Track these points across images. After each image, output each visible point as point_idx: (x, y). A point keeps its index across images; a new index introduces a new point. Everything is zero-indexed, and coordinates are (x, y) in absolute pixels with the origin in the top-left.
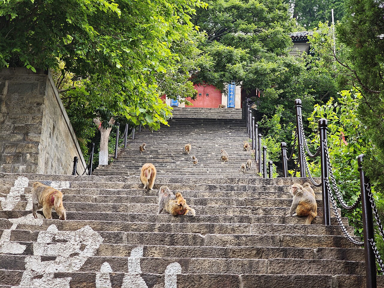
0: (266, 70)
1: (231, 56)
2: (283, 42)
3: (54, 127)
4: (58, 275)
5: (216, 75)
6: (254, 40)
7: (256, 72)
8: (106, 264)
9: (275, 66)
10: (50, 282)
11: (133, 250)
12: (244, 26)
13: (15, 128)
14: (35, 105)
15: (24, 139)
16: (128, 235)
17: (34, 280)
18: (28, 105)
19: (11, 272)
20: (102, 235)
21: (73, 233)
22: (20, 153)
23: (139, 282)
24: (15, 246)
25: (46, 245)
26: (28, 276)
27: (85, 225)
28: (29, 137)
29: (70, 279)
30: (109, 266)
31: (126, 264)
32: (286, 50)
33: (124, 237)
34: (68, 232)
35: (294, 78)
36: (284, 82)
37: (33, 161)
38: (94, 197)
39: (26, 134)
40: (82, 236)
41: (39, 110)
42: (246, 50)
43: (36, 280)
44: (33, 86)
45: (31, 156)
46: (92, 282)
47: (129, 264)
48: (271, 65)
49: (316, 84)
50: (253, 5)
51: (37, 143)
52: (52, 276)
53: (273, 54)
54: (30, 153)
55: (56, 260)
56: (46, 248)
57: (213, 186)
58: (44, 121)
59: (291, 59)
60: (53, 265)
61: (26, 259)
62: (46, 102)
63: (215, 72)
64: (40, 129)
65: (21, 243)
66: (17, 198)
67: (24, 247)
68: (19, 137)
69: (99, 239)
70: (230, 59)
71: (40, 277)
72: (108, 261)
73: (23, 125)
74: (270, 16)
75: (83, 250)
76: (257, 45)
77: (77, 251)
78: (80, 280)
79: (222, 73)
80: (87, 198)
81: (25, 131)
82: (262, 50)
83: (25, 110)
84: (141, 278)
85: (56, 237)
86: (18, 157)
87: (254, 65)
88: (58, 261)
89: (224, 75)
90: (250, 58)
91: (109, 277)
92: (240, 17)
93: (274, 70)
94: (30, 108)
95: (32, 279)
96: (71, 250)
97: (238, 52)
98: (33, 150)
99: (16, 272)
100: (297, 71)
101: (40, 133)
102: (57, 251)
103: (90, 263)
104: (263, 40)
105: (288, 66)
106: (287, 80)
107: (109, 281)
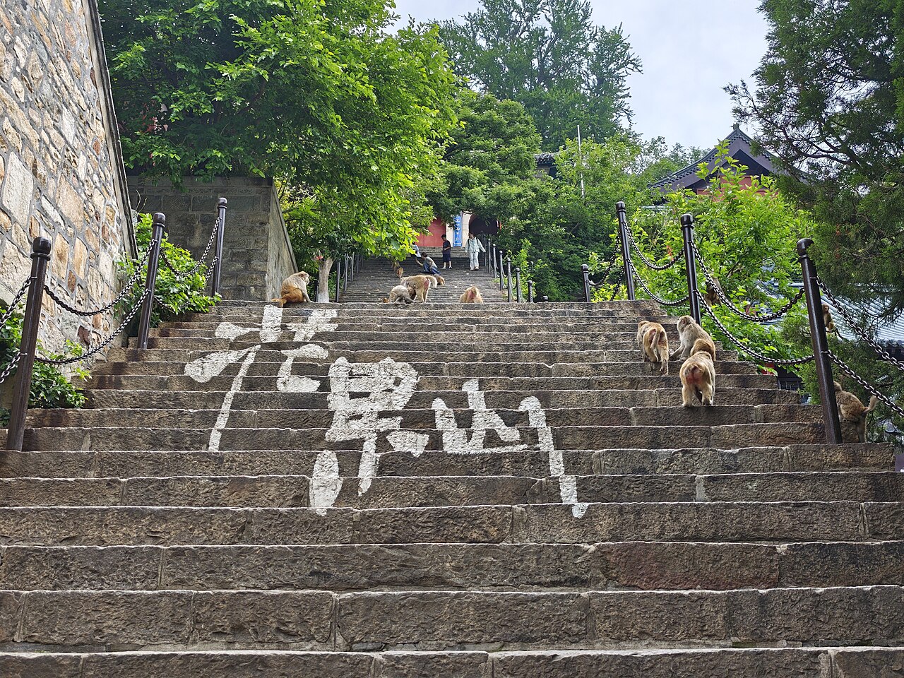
0: (510, 195)
1: (468, 178)
2: (527, 162)
3: (279, 255)
4: (382, 415)
5: (451, 201)
6: (493, 160)
7: (498, 198)
8: (438, 400)
9: (521, 190)
10: (373, 424)
11: (465, 384)
12: (480, 143)
13: (234, 254)
14: (258, 224)
15: (246, 269)
16: (450, 367)
17: (351, 422)
18: (249, 225)
19: (316, 412)
20: (415, 367)
21: (376, 366)
22: (242, 286)
23: (495, 421)
24: (304, 382)
25: (348, 380)
26: (341, 416)
27: (385, 357)
28: (252, 266)
29: (399, 418)
30: (443, 403)
31: (466, 400)
32: (530, 172)
33: (445, 369)
34: (369, 364)
35: (540, 206)
36: (528, 212)
37: (259, 296)
38: (379, 326)
39: (249, 262)
40: (388, 370)
41: (263, 231)
42: (485, 171)
43: (354, 421)
44: (254, 201)
45: (256, 289)
46: (431, 422)
47: (469, 400)
48: (515, 190)
49: (565, 213)
50: (489, 117)
51: (264, 273)
52: (375, 415)
53: (516, 177)
54: (255, 286)
55: (370, 397)
56: (348, 383)
57: (524, 312)
58: (270, 245)
59: (536, 182)
60: (366, 403)
61: (328, 396)
62: (271, 221)
63: (449, 197)
64: (266, 256)
65: (313, 378)
66: (276, 329)
67: (317, 384)
68: (240, 266)
69: (411, 372)
70: (466, 182)
71: (359, 417)
72: (441, 396)
73: (243, 250)
74: (510, 130)
75: (398, 386)
76: (497, 166)
77: (391, 386)
78: (414, 419)
79: (457, 199)
80: (369, 328)
81: (247, 258)
82: (502, 171)
83: (246, 231)
84: (497, 415)
85: (353, 370)
86: (240, 290)
87: (496, 188)
88: (373, 398)
89: (460, 202)
90: (488, 181)
91: (453, 416)
92: (475, 131)
93: (519, 196)
94: (251, 229)
95: (347, 421)
96: (382, 386)
97: (476, 173)
98: (259, 282)
99: (324, 412)
100: (544, 198)
101: (266, 261)
102: (363, 388)
103: (417, 400)
104: (502, 160)
105: (535, 190)
106: (532, 209)
107: (453, 421)
